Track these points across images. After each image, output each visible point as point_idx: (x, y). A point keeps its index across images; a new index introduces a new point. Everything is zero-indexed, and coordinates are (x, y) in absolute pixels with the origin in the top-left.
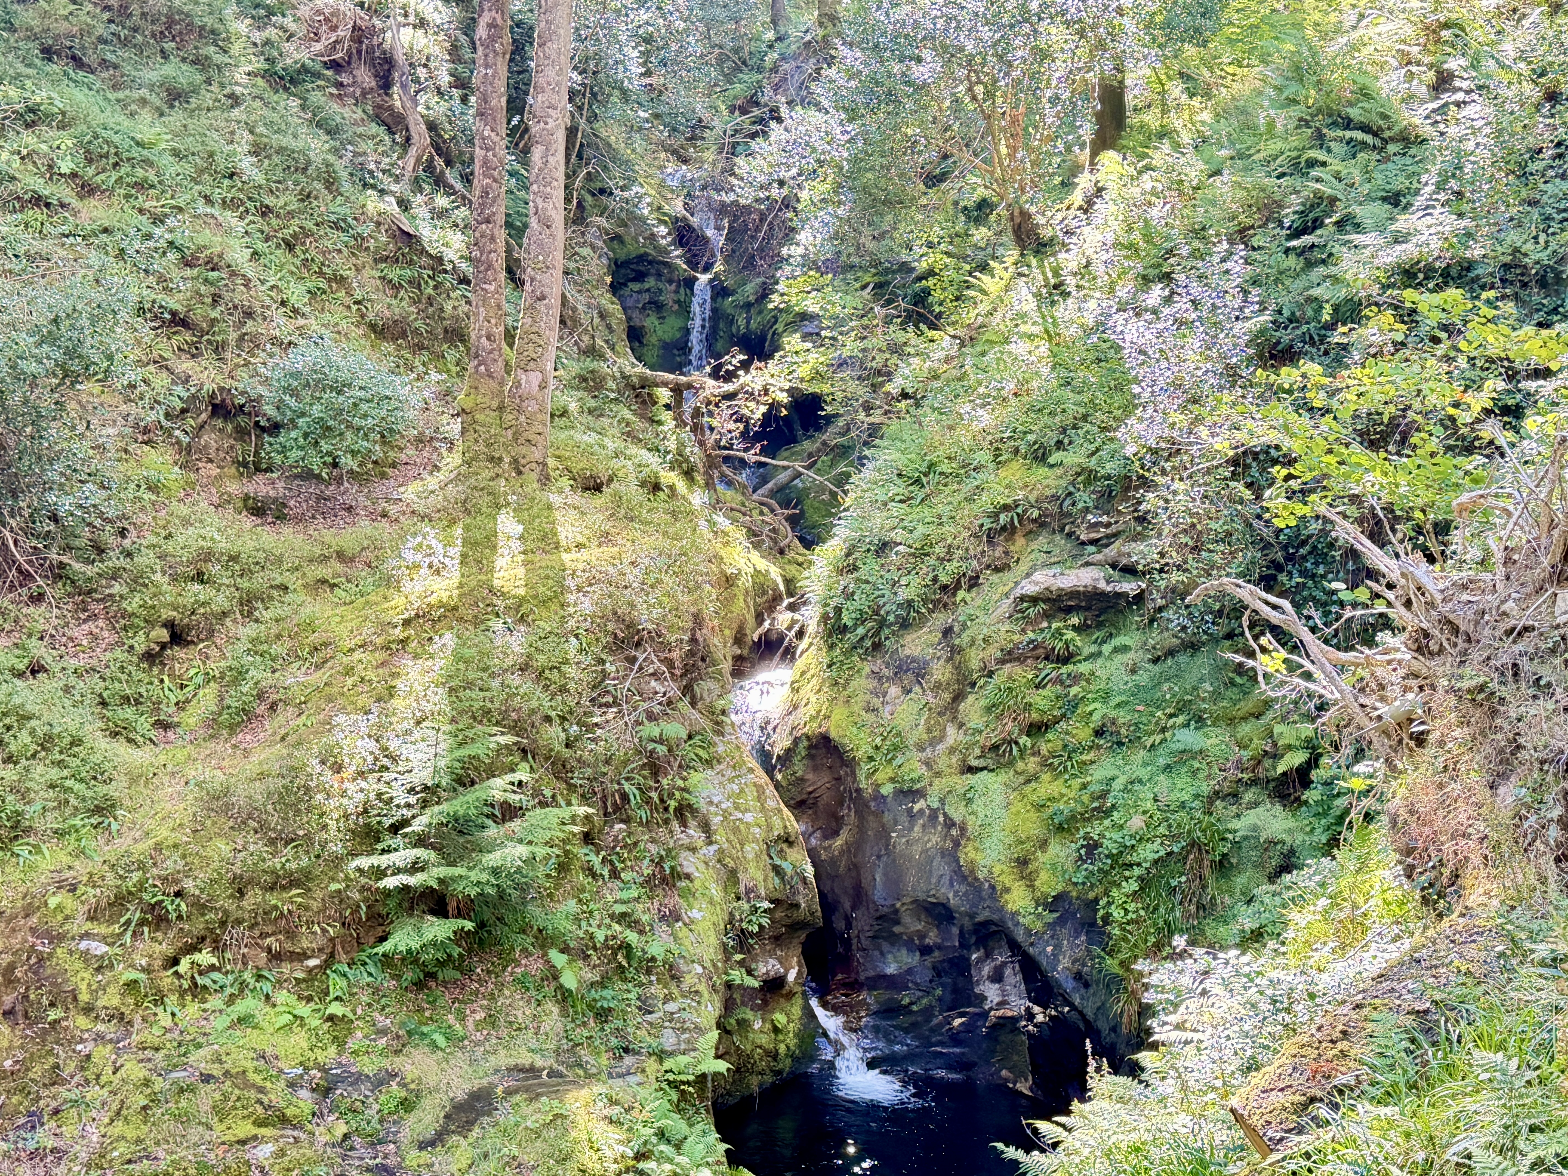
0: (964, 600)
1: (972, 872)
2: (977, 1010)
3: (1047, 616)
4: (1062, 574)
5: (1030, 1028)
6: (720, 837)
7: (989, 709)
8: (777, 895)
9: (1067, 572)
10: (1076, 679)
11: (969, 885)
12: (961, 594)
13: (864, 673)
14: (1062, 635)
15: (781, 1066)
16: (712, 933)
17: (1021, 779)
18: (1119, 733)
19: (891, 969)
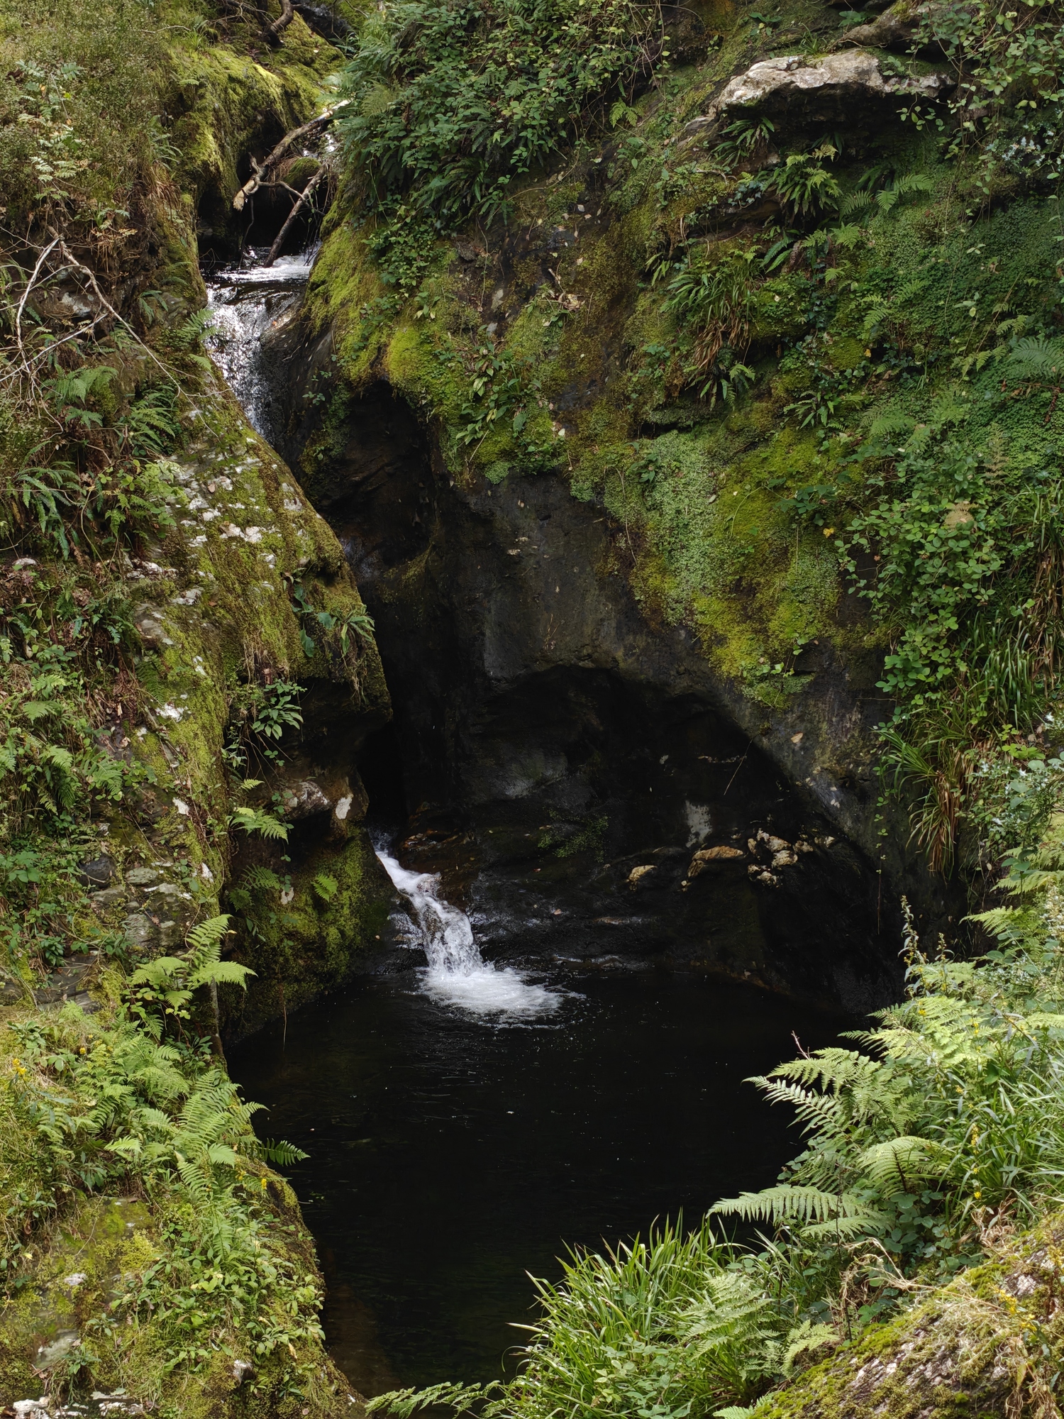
0: (623, 120)
1: (656, 611)
2: (672, 851)
3: (779, 143)
4: (801, 64)
5: (766, 874)
6: (206, 572)
7: (679, 319)
8: (310, 670)
9: (811, 60)
10: (831, 255)
11: (651, 633)
12: (618, 110)
13: (446, 262)
14: (806, 176)
15: (332, 964)
16: (201, 744)
17: (739, 443)
18: (910, 353)
19: (518, 788)
